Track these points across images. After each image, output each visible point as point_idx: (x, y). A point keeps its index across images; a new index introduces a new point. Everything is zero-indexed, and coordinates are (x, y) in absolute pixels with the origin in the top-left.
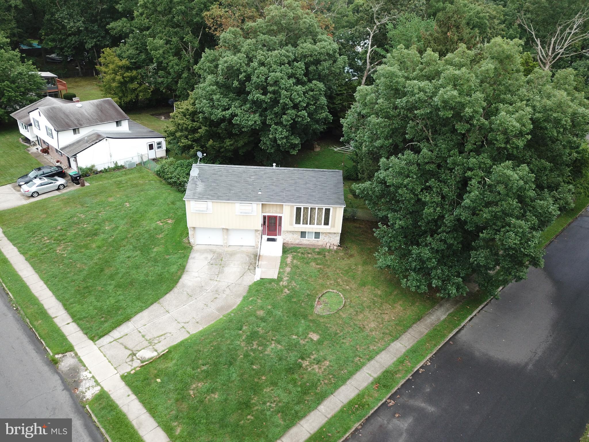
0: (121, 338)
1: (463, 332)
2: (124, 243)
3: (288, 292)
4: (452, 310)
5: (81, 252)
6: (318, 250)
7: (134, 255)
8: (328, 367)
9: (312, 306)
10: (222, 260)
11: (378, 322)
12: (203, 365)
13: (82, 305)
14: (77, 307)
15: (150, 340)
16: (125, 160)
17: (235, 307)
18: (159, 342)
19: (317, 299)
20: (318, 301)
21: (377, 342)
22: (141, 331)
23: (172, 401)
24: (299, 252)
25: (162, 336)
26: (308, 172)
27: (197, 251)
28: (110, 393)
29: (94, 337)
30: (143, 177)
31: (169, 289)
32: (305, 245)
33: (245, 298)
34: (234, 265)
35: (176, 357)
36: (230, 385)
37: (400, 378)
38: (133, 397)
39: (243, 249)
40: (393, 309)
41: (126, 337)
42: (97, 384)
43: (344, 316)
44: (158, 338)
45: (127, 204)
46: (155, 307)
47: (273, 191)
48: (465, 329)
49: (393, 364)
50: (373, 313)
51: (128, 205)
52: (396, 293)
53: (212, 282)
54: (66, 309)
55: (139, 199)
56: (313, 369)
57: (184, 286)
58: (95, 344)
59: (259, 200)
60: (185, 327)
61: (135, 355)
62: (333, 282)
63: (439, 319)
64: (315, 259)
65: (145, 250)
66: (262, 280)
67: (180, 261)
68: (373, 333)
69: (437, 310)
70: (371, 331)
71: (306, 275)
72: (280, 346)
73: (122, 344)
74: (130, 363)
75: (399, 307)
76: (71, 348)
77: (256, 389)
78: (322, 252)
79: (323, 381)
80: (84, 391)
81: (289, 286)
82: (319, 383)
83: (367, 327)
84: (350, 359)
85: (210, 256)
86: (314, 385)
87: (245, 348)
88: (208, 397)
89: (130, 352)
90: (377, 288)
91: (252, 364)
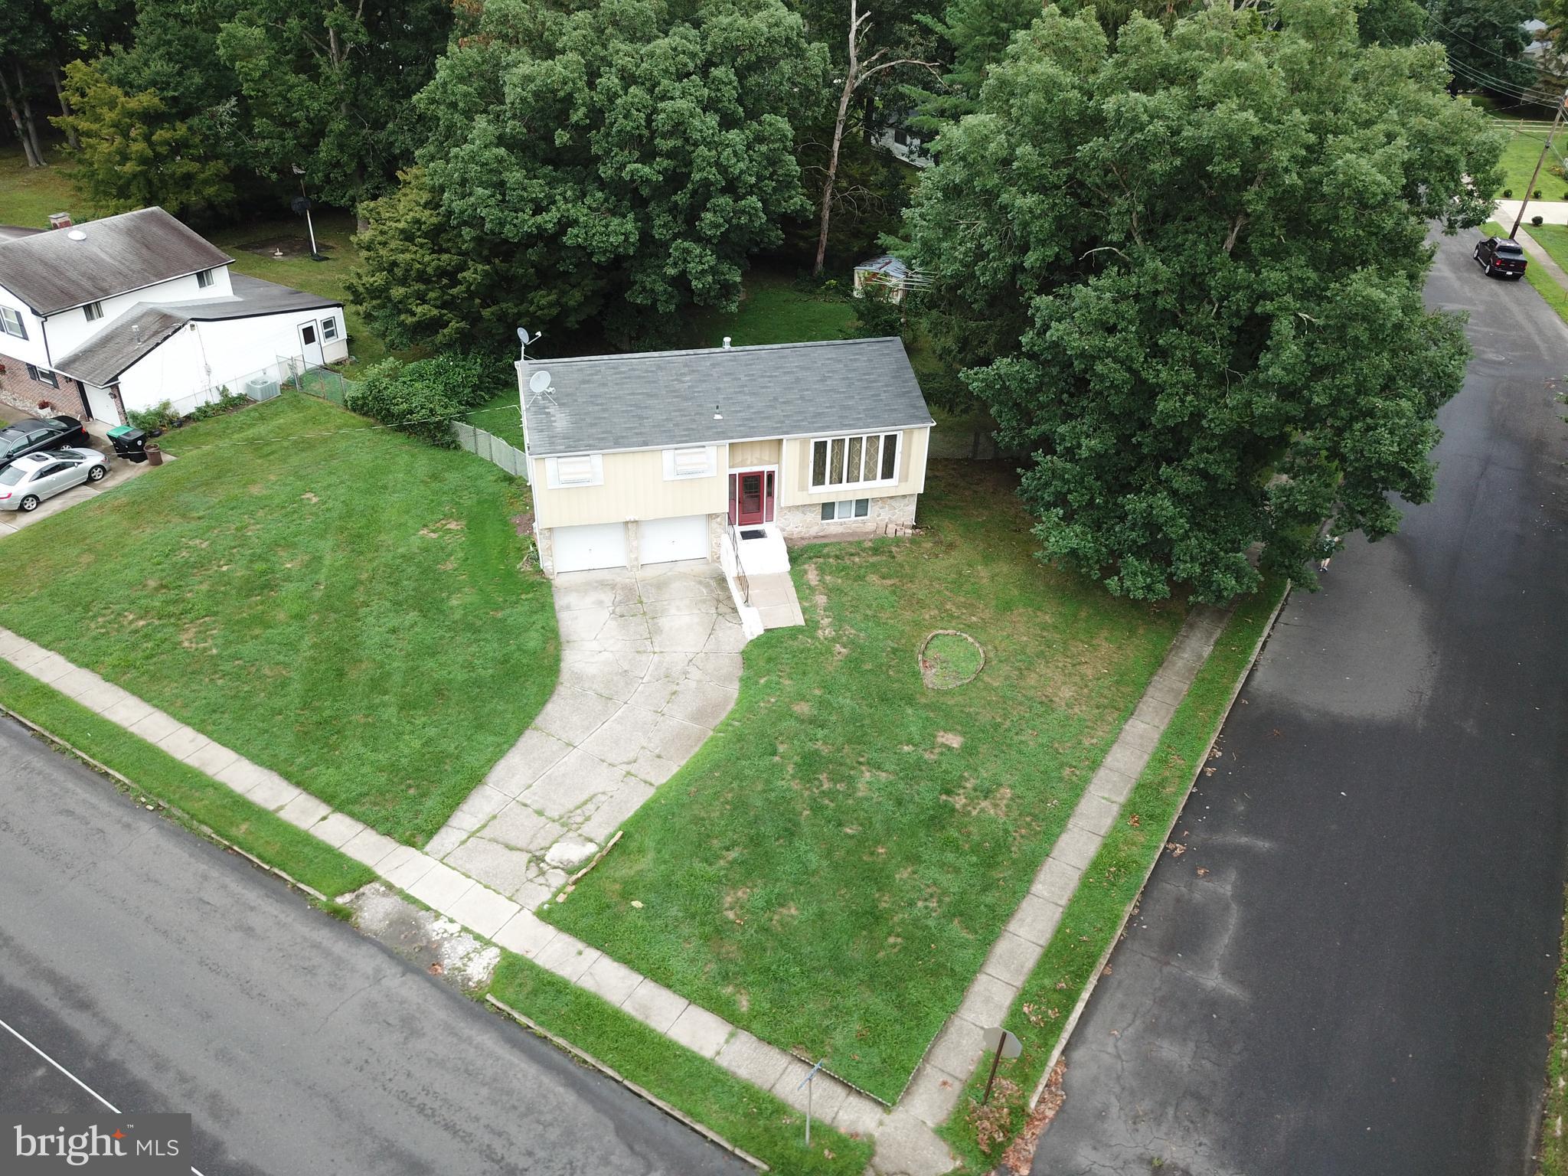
0: (484, 826)
1: (1259, 675)
2: (359, 596)
3: (843, 650)
4: (1218, 634)
5: (256, 637)
6: (870, 544)
7: (407, 623)
8: (1012, 799)
9: (916, 675)
10: (641, 602)
11: (1075, 684)
12: (728, 849)
13: (338, 768)
14: (327, 776)
15: (561, 818)
16: (248, 380)
17: (731, 706)
18: (588, 819)
19: (920, 657)
20: (924, 662)
21: (1092, 728)
22: (528, 802)
23: (695, 942)
24: (828, 556)
25: (585, 803)
26: (820, 351)
27: (568, 590)
28: (529, 956)
29: (413, 836)
30: (314, 420)
31: (546, 692)
32: (835, 536)
33: (746, 682)
34: (678, 608)
35: (650, 843)
36: (813, 880)
37: (1175, 794)
38: (592, 954)
39: (681, 568)
40: (1096, 650)
41: (496, 822)
42: (488, 943)
43: (996, 684)
44: (579, 811)
45: (308, 495)
46: (530, 739)
47: (749, 407)
48: (1260, 668)
49: (1148, 767)
50: (1057, 667)
51: (315, 500)
52: (1083, 614)
53: (644, 657)
54: (298, 784)
55: (334, 479)
56: (982, 810)
57: (579, 678)
58: (427, 854)
59: (721, 435)
60: (633, 771)
61: (544, 861)
62: (936, 612)
63: (1200, 657)
64: (873, 565)
65: (428, 605)
66: (769, 634)
67: (539, 619)
68: (1076, 710)
69: (1187, 637)
70: (1069, 706)
71: (869, 606)
72: (884, 774)
73: (495, 841)
74: (541, 880)
75: (1105, 646)
76: (367, 876)
77: (878, 877)
78: (881, 546)
79: (1016, 831)
80: (459, 964)
81: (840, 637)
82: (1010, 839)
83: (1056, 699)
84: (1053, 774)
85: (607, 597)
86: (1001, 846)
87: (806, 793)
88: (776, 917)
89: (526, 857)
90: (1039, 609)
91: (840, 824)
